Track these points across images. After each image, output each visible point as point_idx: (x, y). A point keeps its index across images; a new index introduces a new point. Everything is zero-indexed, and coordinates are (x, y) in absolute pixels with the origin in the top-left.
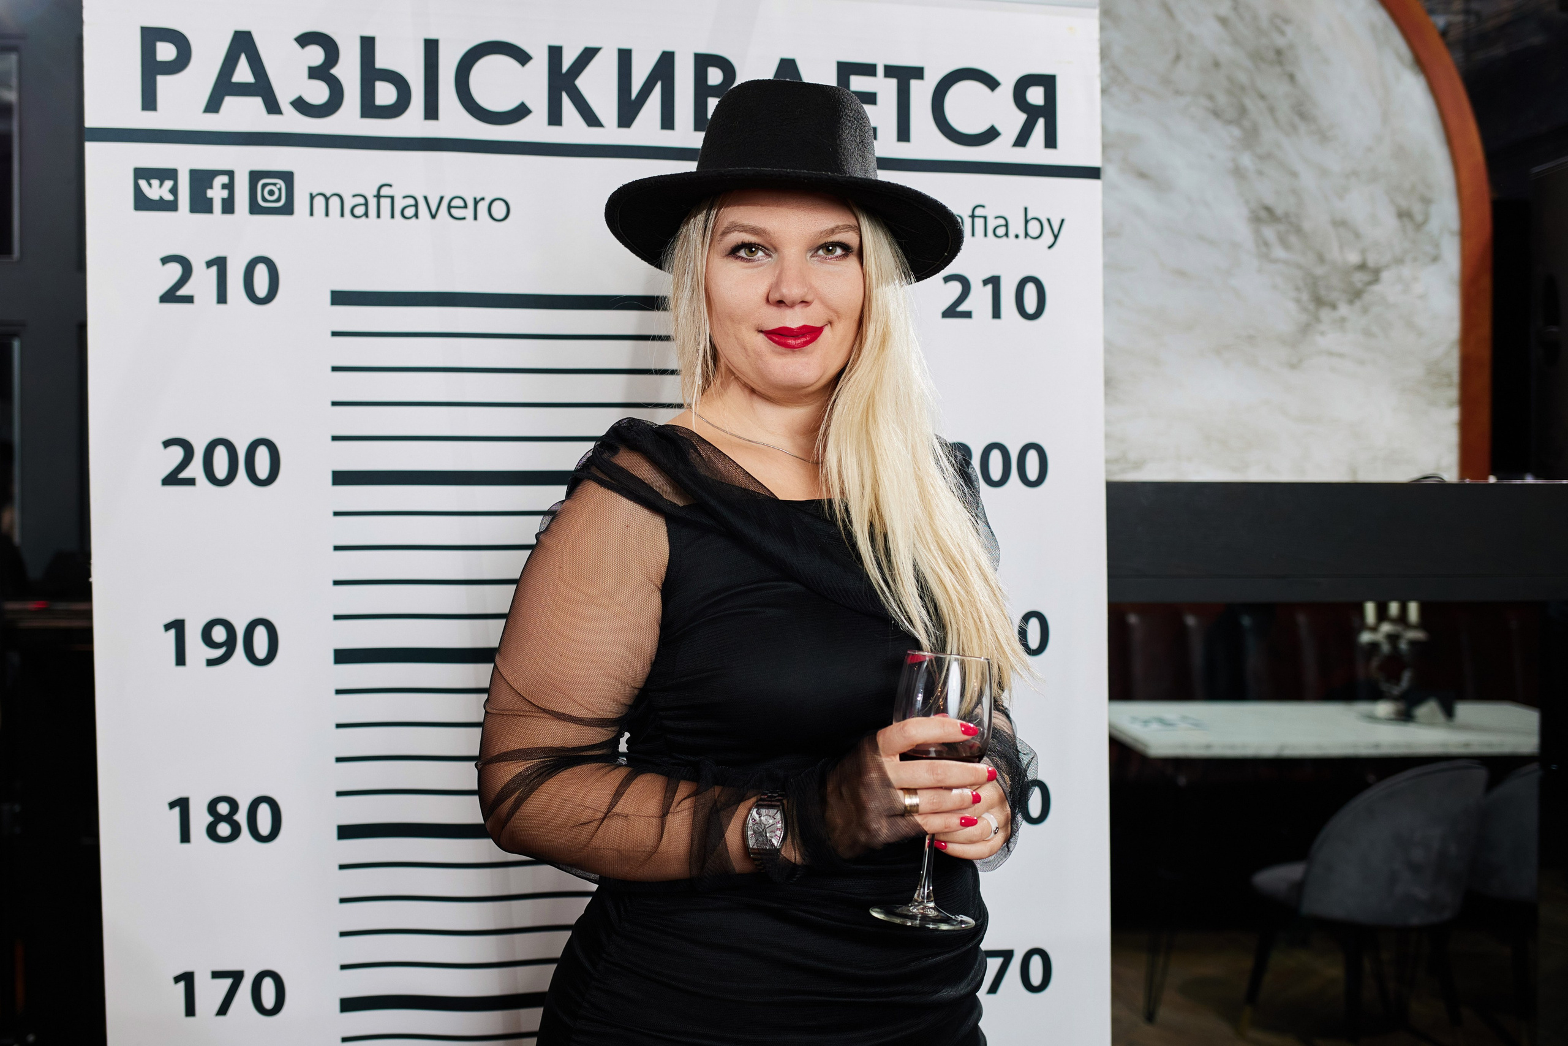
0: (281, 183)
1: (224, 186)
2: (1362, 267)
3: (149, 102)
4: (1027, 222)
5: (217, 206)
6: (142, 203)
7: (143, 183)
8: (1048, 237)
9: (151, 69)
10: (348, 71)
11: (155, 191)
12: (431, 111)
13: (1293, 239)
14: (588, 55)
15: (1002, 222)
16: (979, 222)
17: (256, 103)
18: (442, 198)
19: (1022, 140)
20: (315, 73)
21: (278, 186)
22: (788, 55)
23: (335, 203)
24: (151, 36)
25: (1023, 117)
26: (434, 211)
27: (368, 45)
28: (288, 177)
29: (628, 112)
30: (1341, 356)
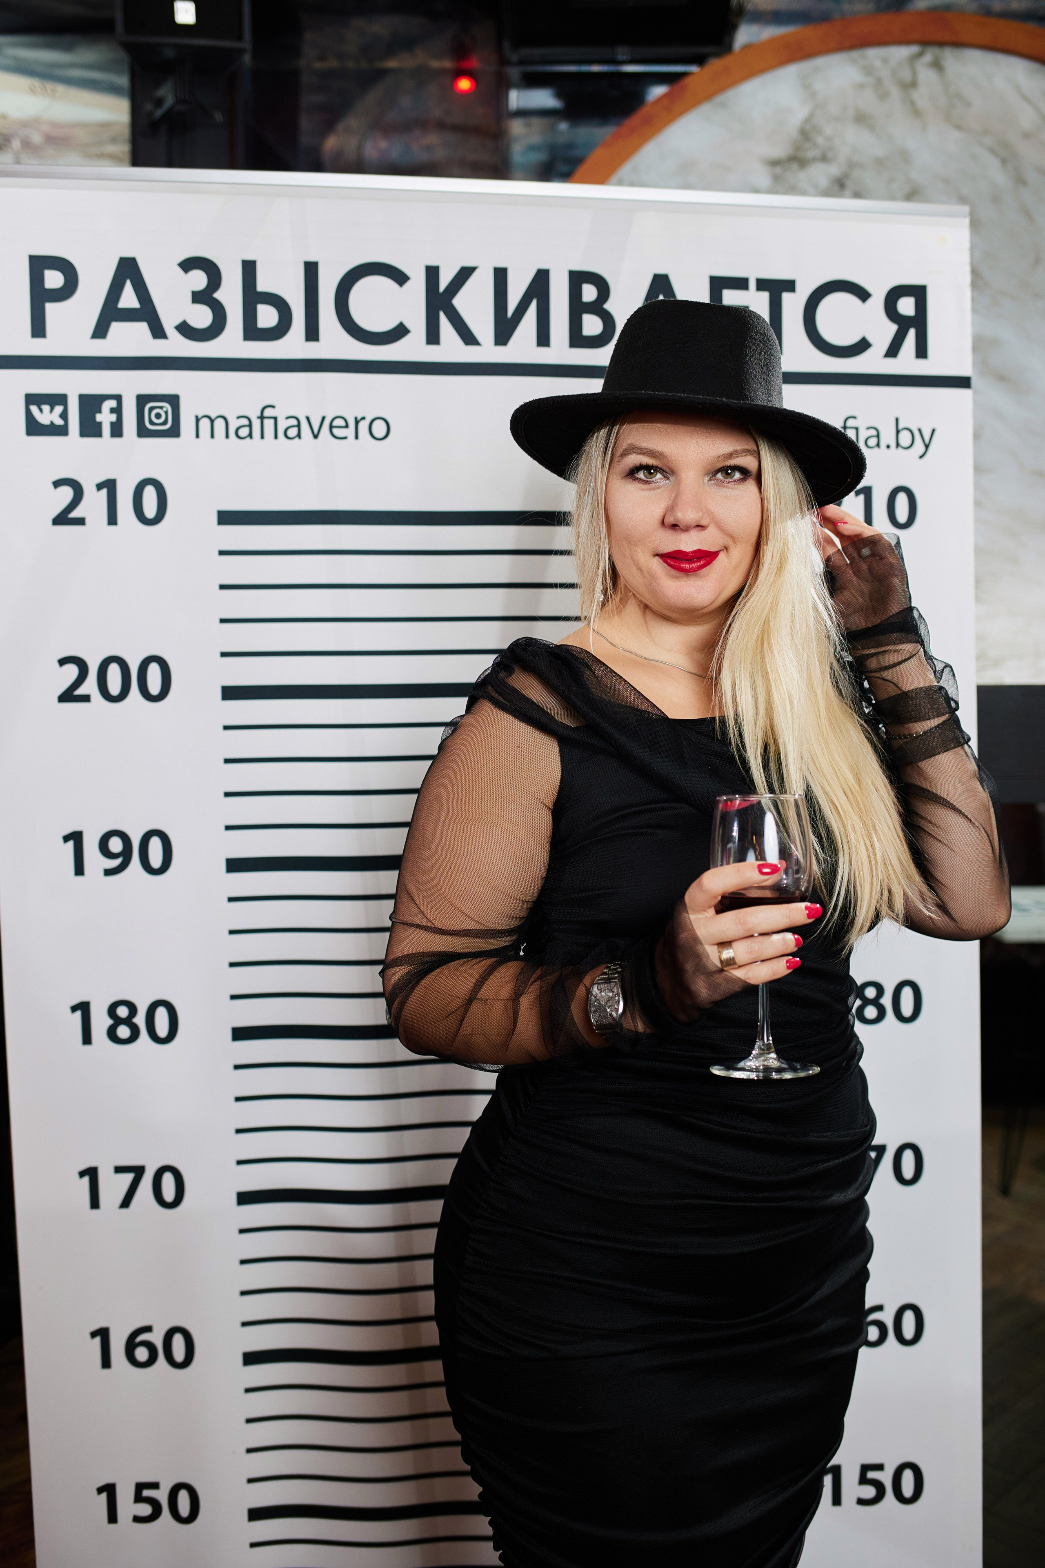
0: (167, 406)
1: (112, 410)
3: (38, 329)
4: (898, 432)
5: (106, 430)
6: (34, 428)
7: (34, 409)
8: (919, 447)
9: (40, 297)
10: (230, 294)
11: (46, 416)
12: (312, 333)
14: (465, 274)
15: (874, 432)
17: (143, 328)
18: (324, 418)
19: (893, 351)
20: (198, 297)
21: (165, 409)
22: (662, 268)
23: (220, 424)
24: (39, 265)
25: (893, 328)
26: (316, 431)
27: (249, 269)
28: (174, 400)
29: (504, 330)
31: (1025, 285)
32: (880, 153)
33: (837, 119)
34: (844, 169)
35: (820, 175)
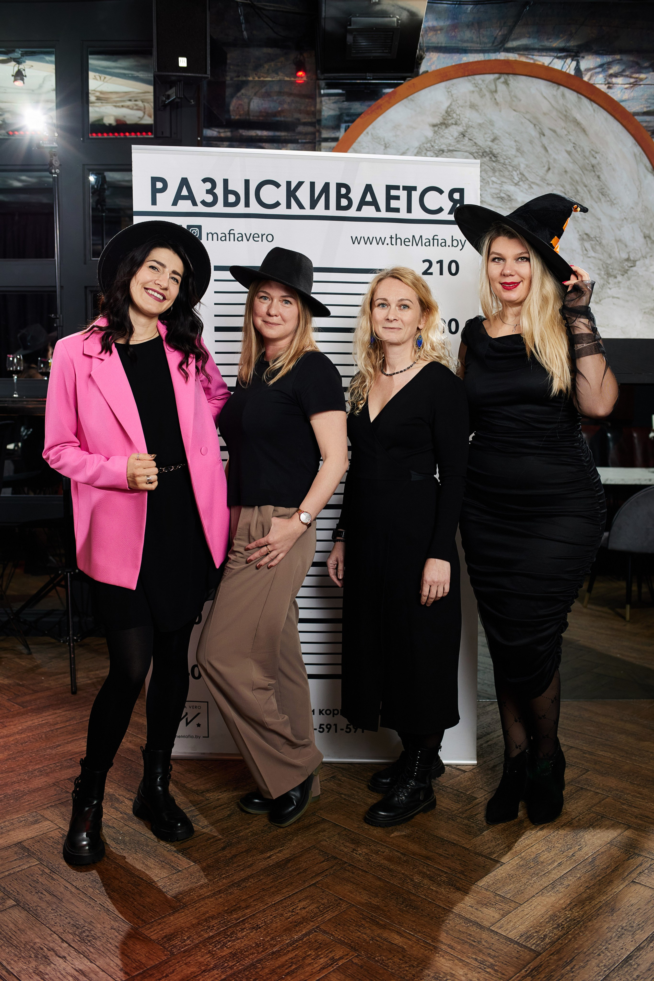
0: (197, 229)
2: (628, 260)
3: (154, 202)
4: (452, 241)
8: (460, 246)
9: (155, 191)
10: (219, 191)
12: (247, 205)
13: (598, 248)
14: (300, 184)
15: (444, 241)
16: (436, 241)
17: (189, 202)
18: (252, 234)
20: (208, 192)
22: (369, 183)
23: (215, 236)
24: (154, 180)
25: (452, 204)
26: (248, 239)
27: (226, 182)
28: (200, 227)
29: (313, 204)
30: (618, 298)
31: (543, 179)
32: (480, 121)
33: (462, 107)
34: (465, 128)
35: (454, 131)
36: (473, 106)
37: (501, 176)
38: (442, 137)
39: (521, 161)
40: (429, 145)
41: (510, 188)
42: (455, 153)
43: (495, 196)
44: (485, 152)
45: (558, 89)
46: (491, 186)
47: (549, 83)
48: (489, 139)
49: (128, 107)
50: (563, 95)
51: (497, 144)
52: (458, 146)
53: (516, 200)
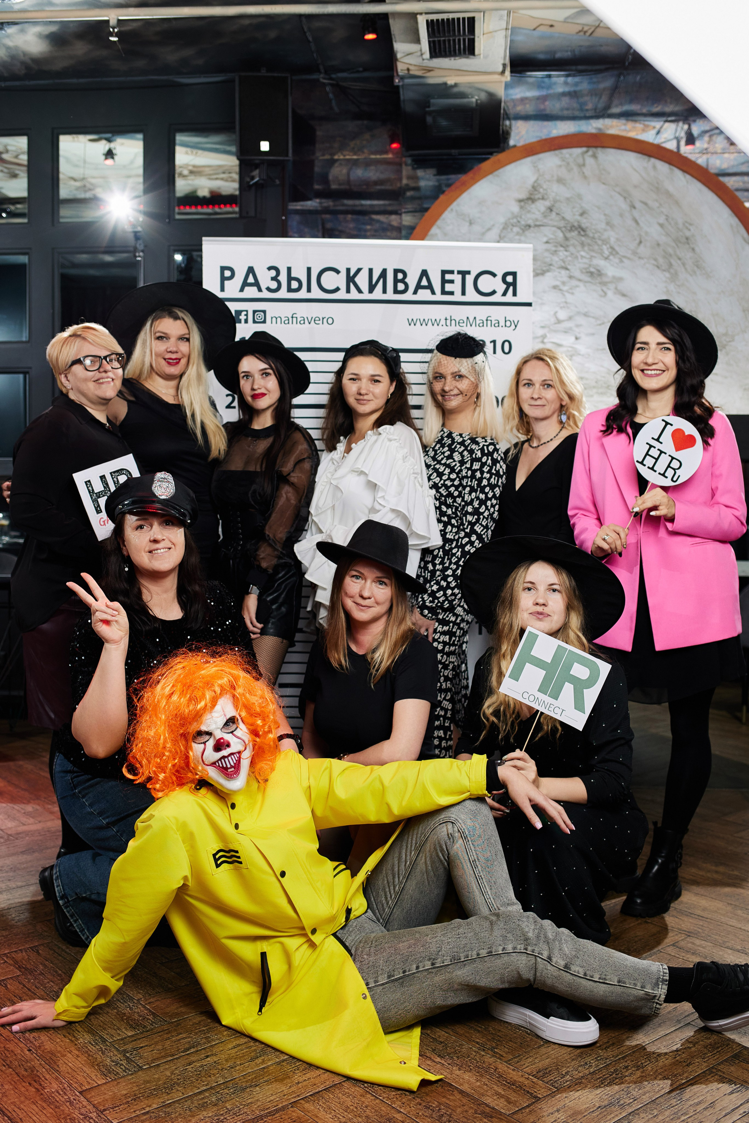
0: (262, 314)
1: (245, 315)
3: (222, 289)
4: (505, 321)
5: (243, 321)
8: (513, 326)
9: (223, 279)
10: (283, 278)
12: (309, 290)
14: (359, 270)
15: (497, 322)
17: (255, 288)
18: (312, 318)
19: (504, 294)
20: (273, 279)
22: (424, 268)
23: (279, 319)
24: (223, 269)
25: (505, 286)
26: (310, 322)
27: (289, 269)
28: (264, 312)
29: (371, 289)
31: (635, 253)
32: (568, 195)
33: (549, 181)
34: (552, 203)
35: (541, 206)
36: (560, 181)
37: (590, 250)
38: (529, 212)
39: (612, 235)
40: (515, 220)
41: (601, 263)
42: (542, 228)
43: (584, 271)
44: (574, 226)
45: (649, 161)
46: (580, 260)
47: (640, 155)
48: (577, 213)
49: (222, 179)
50: (654, 167)
51: (586, 218)
52: (545, 221)
53: (606, 275)
